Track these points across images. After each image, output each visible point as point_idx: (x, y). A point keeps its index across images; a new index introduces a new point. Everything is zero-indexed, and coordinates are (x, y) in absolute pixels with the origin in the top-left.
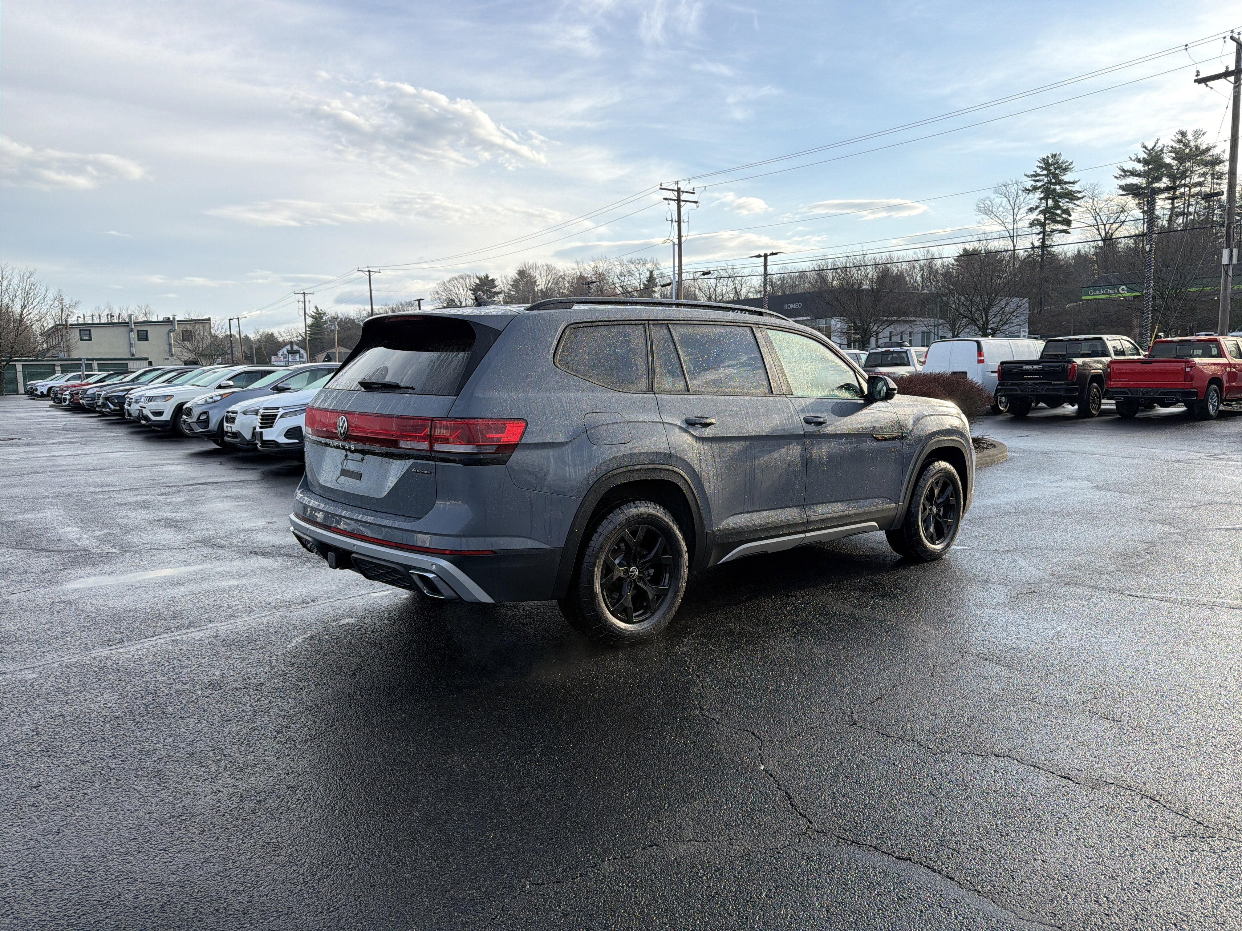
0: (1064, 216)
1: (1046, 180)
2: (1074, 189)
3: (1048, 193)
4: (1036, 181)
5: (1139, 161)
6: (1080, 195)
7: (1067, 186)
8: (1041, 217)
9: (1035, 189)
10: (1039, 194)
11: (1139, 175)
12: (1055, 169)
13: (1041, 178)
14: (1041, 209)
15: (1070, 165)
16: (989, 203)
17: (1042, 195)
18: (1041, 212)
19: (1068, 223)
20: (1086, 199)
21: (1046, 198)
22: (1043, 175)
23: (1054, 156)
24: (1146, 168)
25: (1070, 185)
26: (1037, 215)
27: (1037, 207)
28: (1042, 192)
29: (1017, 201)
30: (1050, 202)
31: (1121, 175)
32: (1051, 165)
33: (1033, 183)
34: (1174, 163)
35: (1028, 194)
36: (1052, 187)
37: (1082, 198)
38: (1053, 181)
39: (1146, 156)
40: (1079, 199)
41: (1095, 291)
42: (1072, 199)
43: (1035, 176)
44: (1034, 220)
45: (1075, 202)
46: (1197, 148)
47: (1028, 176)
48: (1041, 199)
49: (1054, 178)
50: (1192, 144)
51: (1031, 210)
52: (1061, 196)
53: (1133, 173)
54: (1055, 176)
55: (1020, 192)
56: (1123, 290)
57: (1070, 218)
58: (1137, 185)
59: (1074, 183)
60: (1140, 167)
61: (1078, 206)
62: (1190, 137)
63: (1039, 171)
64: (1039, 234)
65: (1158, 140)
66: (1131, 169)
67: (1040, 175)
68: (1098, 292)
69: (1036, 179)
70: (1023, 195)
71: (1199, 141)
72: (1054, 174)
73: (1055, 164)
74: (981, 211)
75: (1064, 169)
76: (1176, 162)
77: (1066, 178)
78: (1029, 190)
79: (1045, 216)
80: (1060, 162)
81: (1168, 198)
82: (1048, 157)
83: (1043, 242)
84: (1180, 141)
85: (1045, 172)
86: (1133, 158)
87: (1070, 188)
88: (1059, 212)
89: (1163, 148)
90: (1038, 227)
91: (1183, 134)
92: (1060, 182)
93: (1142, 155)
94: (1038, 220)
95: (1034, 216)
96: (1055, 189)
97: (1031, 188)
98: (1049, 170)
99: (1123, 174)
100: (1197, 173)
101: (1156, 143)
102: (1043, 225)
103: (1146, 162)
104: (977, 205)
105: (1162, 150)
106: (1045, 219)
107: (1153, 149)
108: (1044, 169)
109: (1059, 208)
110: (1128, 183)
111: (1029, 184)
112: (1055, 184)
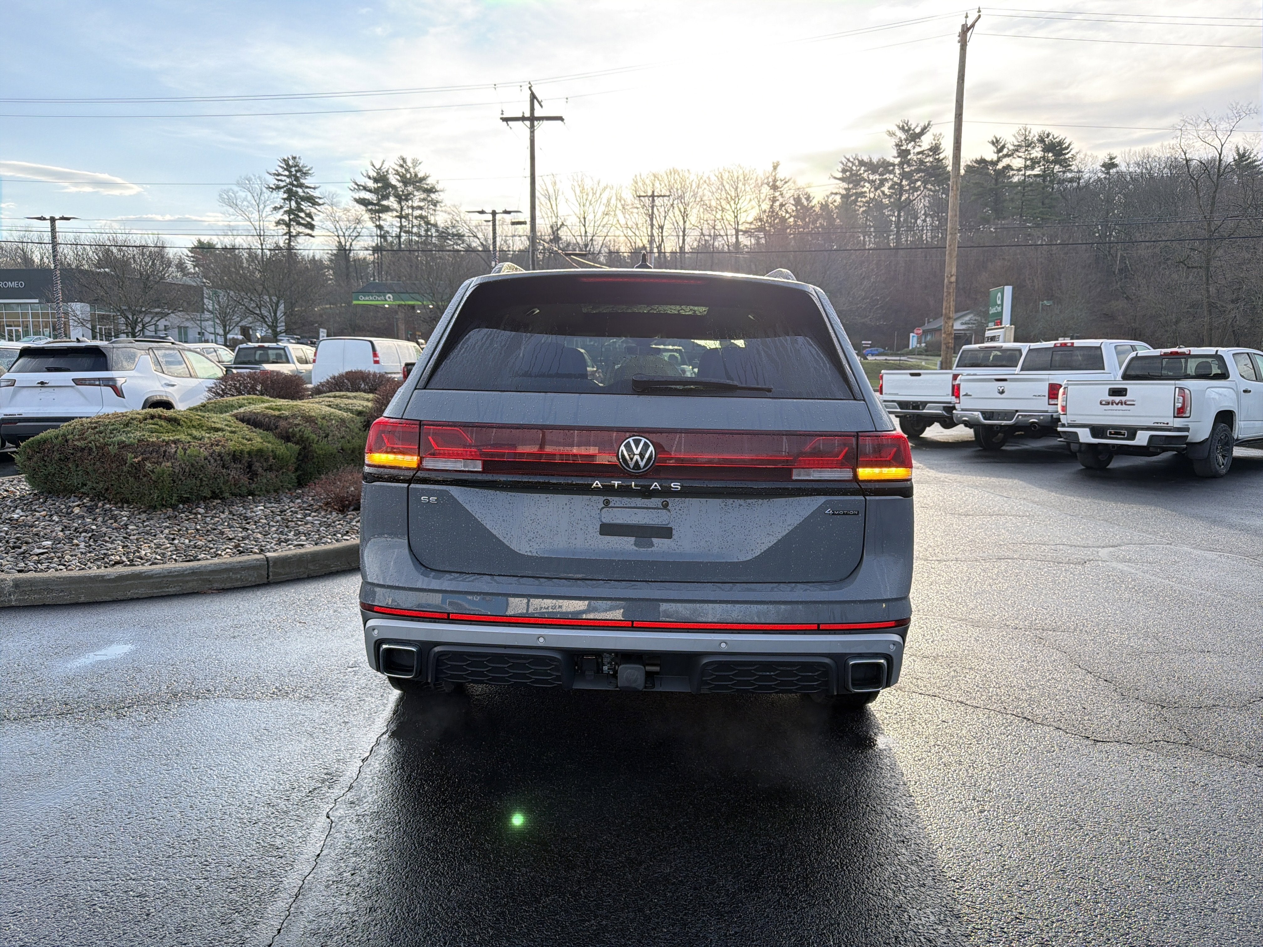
0: (309, 219)
1: (288, 180)
2: (315, 195)
3: (291, 195)
4: (278, 180)
5: (370, 178)
6: (320, 201)
7: (306, 190)
8: (286, 218)
9: (278, 188)
10: (282, 195)
11: (370, 191)
12: (296, 171)
13: (283, 178)
14: (285, 209)
15: (309, 170)
16: (233, 195)
17: (285, 196)
18: (286, 212)
19: (312, 227)
20: (326, 206)
21: (289, 199)
22: (285, 176)
23: (294, 158)
24: (376, 186)
25: (312, 190)
26: (283, 215)
27: (281, 207)
28: (284, 192)
29: (262, 198)
30: (293, 204)
31: (355, 188)
32: (292, 167)
33: (276, 182)
34: (399, 185)
35: (272, 192)
36: (294, 189)
37: (323, 204)
38: (295, 183)
39: (375, 175)
40: (319, 205)
41: (364, 296)
42: (313, 204)
43: (279, 175)
44: (280, 220)
45: (317, 207)
46: (416, 175)
47: (270, 174)
48: (284, 199)
49: (295, 180)
50: (412, 170)
51: (275, 208)
52: (303, 199)
53: (365, 188)
54: (297, 179)
55: (264, 189)
56: (389, 298)
57: (313, 223)
58: (368, 200)
59: (314, 188)
60: (371, 184)
61: (319, 211)
62: (409, 163)
63: (281, 171)
64: (285, 234)
65: (384, 161)
66: (363, 184)
67: (282, 175)
68: (367, 298)
69: (279, 178)
70: (267, 193)
71: (417, 169)
72: (295, 176)
73: (295, 166)
74: (225, 203)
75: (305, 173)
76: (401, 184)
77: (306, 181)
78: (272, 188)
79: (289, 216)
80: (300, 166)
81: (397, 217)
82: (288, 158)
83: (289, 244)
84: (402, 166)
85: (287, 173)
86: (365, 175)
87: (312, 194)
88: (302, 215)
89: (388, 169)
90: (284, 227)
91: (404, 160)
92: (301, 186)
93: (373, 174)
94: (283, 220)
95: (279, 215)
96: (297, 192)
97: (274, 187)
98: (290, 172)
99: (356, 187)
100: (418, 197)
101: (383, 164)
102: (288, 225)
103: (376, 180)
104: (220, 195)
105: (387, 172)
106: (290, 220)
107: (380, 169)
108: (285, 169)
109: (302, 210)
110: (361, 197)
111: (272, 182)
112: (297, 186)
